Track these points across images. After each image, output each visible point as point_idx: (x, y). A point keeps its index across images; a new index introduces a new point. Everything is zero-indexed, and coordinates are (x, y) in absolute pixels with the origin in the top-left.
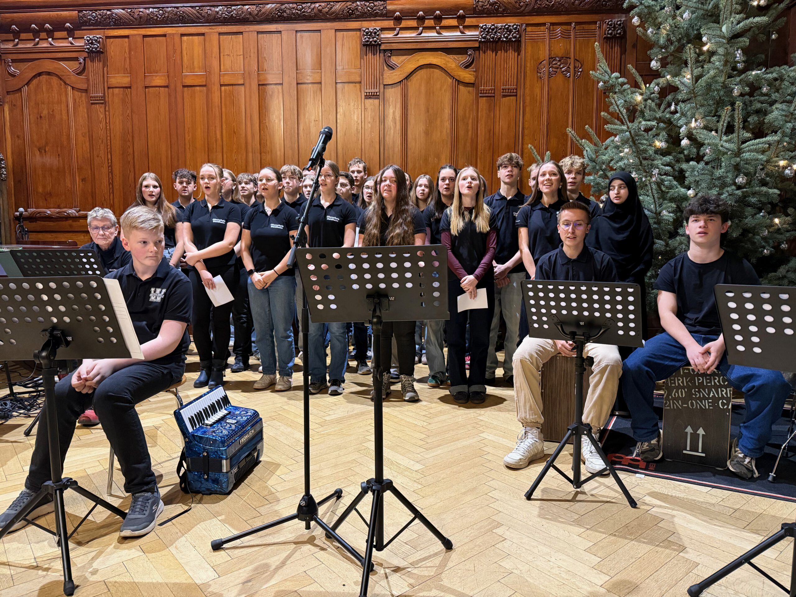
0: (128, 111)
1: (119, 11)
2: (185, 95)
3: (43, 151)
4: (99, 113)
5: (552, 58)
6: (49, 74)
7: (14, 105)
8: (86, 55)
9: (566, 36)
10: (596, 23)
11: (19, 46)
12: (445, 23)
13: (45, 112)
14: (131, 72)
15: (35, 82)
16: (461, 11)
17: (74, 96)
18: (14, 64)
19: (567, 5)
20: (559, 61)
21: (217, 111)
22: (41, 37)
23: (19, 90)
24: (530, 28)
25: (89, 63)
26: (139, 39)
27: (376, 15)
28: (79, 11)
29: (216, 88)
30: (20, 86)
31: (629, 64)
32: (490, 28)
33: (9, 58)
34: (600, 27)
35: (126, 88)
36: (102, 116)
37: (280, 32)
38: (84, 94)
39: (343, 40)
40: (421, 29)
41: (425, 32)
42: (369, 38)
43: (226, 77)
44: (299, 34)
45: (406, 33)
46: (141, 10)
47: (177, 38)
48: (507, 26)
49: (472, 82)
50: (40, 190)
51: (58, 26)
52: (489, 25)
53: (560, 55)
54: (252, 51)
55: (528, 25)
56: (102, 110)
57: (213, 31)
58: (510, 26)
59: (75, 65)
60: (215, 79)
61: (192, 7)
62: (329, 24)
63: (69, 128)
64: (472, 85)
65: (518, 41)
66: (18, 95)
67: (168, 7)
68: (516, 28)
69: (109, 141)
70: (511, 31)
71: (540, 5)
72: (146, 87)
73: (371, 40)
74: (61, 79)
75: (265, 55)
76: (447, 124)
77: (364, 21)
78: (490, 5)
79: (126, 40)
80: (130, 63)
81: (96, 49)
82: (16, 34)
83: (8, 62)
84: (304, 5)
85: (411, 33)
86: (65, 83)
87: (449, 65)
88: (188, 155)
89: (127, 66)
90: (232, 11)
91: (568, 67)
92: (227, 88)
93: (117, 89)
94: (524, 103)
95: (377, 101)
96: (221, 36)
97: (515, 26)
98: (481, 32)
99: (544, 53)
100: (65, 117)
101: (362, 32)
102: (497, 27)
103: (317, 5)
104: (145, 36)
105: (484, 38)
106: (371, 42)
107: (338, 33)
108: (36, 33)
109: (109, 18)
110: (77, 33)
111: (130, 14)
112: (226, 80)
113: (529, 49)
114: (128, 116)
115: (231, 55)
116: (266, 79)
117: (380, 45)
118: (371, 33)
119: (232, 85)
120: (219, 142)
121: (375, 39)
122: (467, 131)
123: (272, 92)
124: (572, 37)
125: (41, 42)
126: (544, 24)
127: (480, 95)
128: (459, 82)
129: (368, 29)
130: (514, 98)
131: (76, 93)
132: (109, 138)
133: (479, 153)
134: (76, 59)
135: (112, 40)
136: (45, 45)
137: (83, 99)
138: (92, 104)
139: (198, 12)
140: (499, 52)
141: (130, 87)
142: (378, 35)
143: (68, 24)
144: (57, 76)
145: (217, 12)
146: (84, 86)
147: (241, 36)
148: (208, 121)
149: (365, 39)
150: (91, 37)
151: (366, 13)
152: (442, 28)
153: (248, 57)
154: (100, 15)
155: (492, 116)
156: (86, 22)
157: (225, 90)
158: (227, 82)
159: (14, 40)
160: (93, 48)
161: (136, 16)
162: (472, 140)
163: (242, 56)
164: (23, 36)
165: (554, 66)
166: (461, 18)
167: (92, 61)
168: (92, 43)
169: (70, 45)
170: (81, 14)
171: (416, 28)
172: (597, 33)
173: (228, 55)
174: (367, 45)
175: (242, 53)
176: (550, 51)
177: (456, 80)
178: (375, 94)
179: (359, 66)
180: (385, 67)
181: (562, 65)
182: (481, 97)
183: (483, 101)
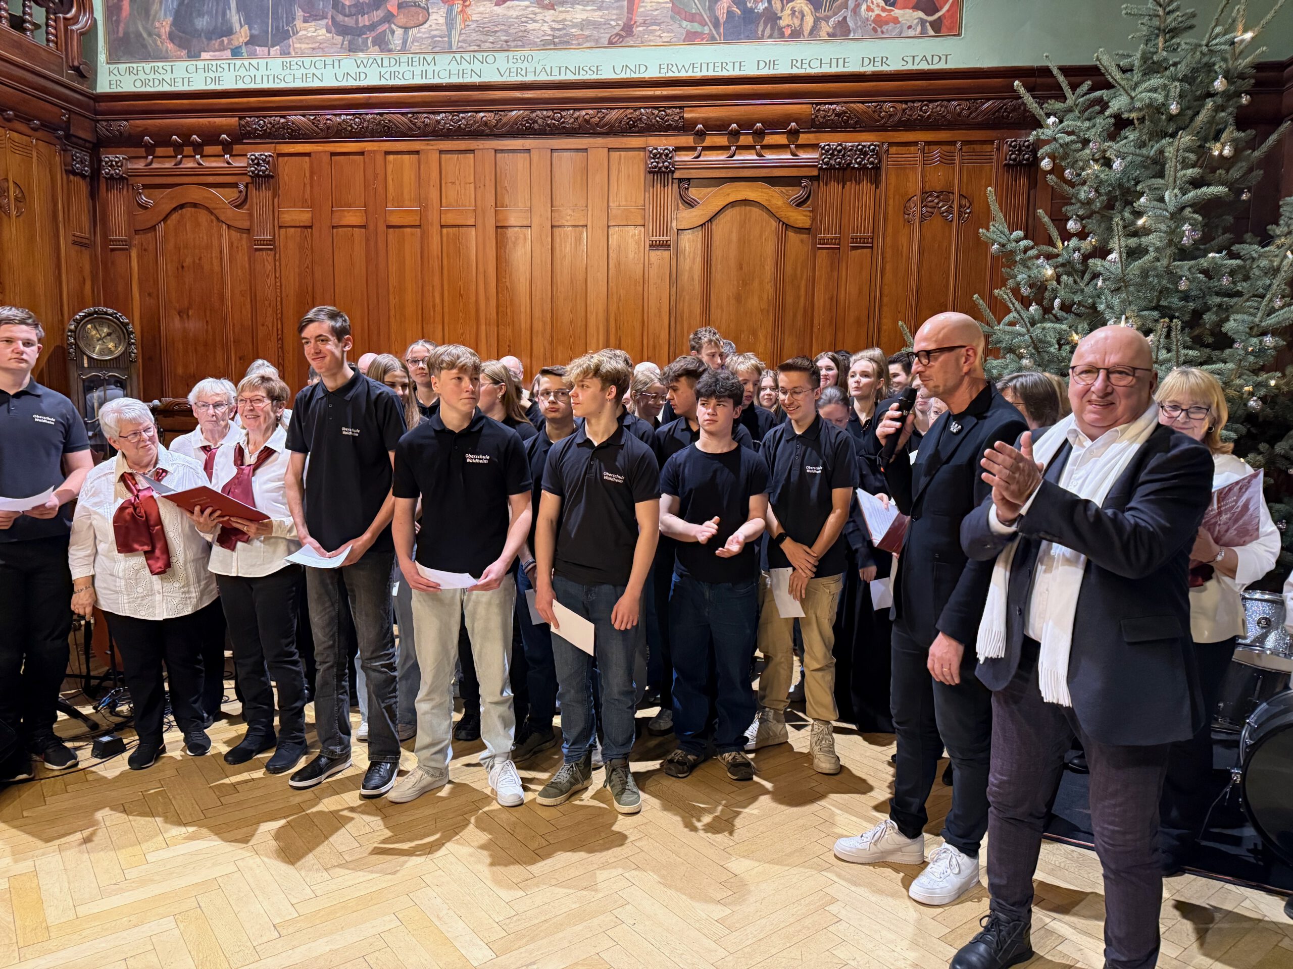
0: (307, 261)
1: (296, 118)
2: (390, 237)
3: (185, 316)
4: (266, 263)
5: (927, 193)
6: (195, 205)
7: (145, 250)
8: (248, 180)
9: (947, 160)
10: (992, 142)
11: (154, 166)
12: (769, 140)
13: (188, 261)
14: (311, 204)
15: (175, 217)
16: (793, 124)
17: (230, 239)
18: (146, 191)
19: (949, 117)
20: (937, 197)
21: (436, 264)
22: (185, 153)
23: (153, 228)
24: (895, 148)
25: (253, 192)
26: (326, 158)
27: (669, 128)
28: (241, 118)
29: (434, 230)
30: (154, 223)
31: (1040, 208)
32: (835, 149)
33: (140, 182)
34: (998, 149)
35: (306, 227)
36: (270, 268)
37: (528, 151)
38: (245, 236)
39: (619, 164)
40: (733, 148)
41: (740, 154)
42: (658, 163)
43: (449, 215)
44: (555, 154)
45: (709, 155)
46: (329, 117)
47: (380, 158)
48: (860, 147)
49: (807, 226)
50: (180, 371)
51: (211, 137)
52: (834, 145)
53: (938, 189)
54: (487, 178)
55: (891, 144)
56: (271, 259)
57: (431, 147)
58: (864, 146)
59: (232, 194)
60: (433, 216)
61: (402, 114)
62: (600, 141)
63: (223, 283)
64: (807, 230)
65: (877, 168)
66: (150, 235)
67: (367, 114)
68: (874, 149)
69: (279, 303)
70: (866, 154)
71: (911, 115)
72: (333, 227)
73: (660, 165)
74: (212, 213)
75: (506, 184)
76: (769, 288)
77: (651, 136)
78: (836, 115)
79: (307, 158)
80: (311, 191)
81: (264, 172)
82: (150, 150)
83: (138, 189)
84: (564, 113)
85: (718, 154)
86: (218, 219)
87: (774, 201)
88: (394, 325)
89: (308, 195)
90: (460, 120)
91: (951, 207)
92: (450, 230)
93: (293, 230)
94: (883, 258)
95: (666, 254)
96: (443, 156)
97: (872, 147)
98: (822, 154)
99: (914, 184)
100: (216, 268)
101: (648, 153)
102: (845, 148)
103: (584, 113)
104: (333, 154)
105: (827, 164)
106: (660, 168)
107: (612, 154)
108: (178, 148)
109: (284, 128)
110: (237, 148)
111: (313, 123)
112: (449, 219)
113: (893, 180)
114: (307, 267)
115: (457, 183)
116: (506, 219)
117: (673, 172)
118: (661, 154)
119: (458, 226)
120: (438, 308)
121: (666, 164)
122: (799, 298)
123: (516, 239)
124: (957, 161)
125: (184, 159)
126: (915, 143)
127: (819, 246)
128: (787, 226)
129: (656, 149)
130: (869, 250)
131: (233, 233)
132: (279, 299)
133: (815, 330)
134: (235, 185)
135: (286, 158)
136: (191, 165)
137: (244, 242)
138: (256, 250)
139: (411, 121)
140: (848, 183)
141: (311, 227)
142: (670, 158)
143: (224, 136)
144: (207, 209)
145: (438, 122)
146: (246, 224)
147: (472, 155)
148: (422, 278)
149: (652, 163)
150: (257, 154)
151: (653, 125)
152: (764, 147)
153: (482, 186)
154: (271, 123)
155: (836, 277)
156: (249, 133)
157: (448, 234)
158: (451, 222)
159: (146, 158)
160: (259, 171)
161: (321, 126)
162: (805, 311)
163: (472, 185)
164: (160, 151)
165: (930, 204)
166: (794, 134)
167: (258, 188)
168: (258, 164)
169: (226, 165)
170: (243, 122)
171: (726, 148)
172: (995, 157)
173: (453, 183)
174: (654, 173)
175: (472, 180)
176: (924, 181)
177: (784, 223)
178: (664, 243)
179: (642, 202)
180: (681, 205)
181: (941, 204)
182: (820, 248)
183: (822, 254)
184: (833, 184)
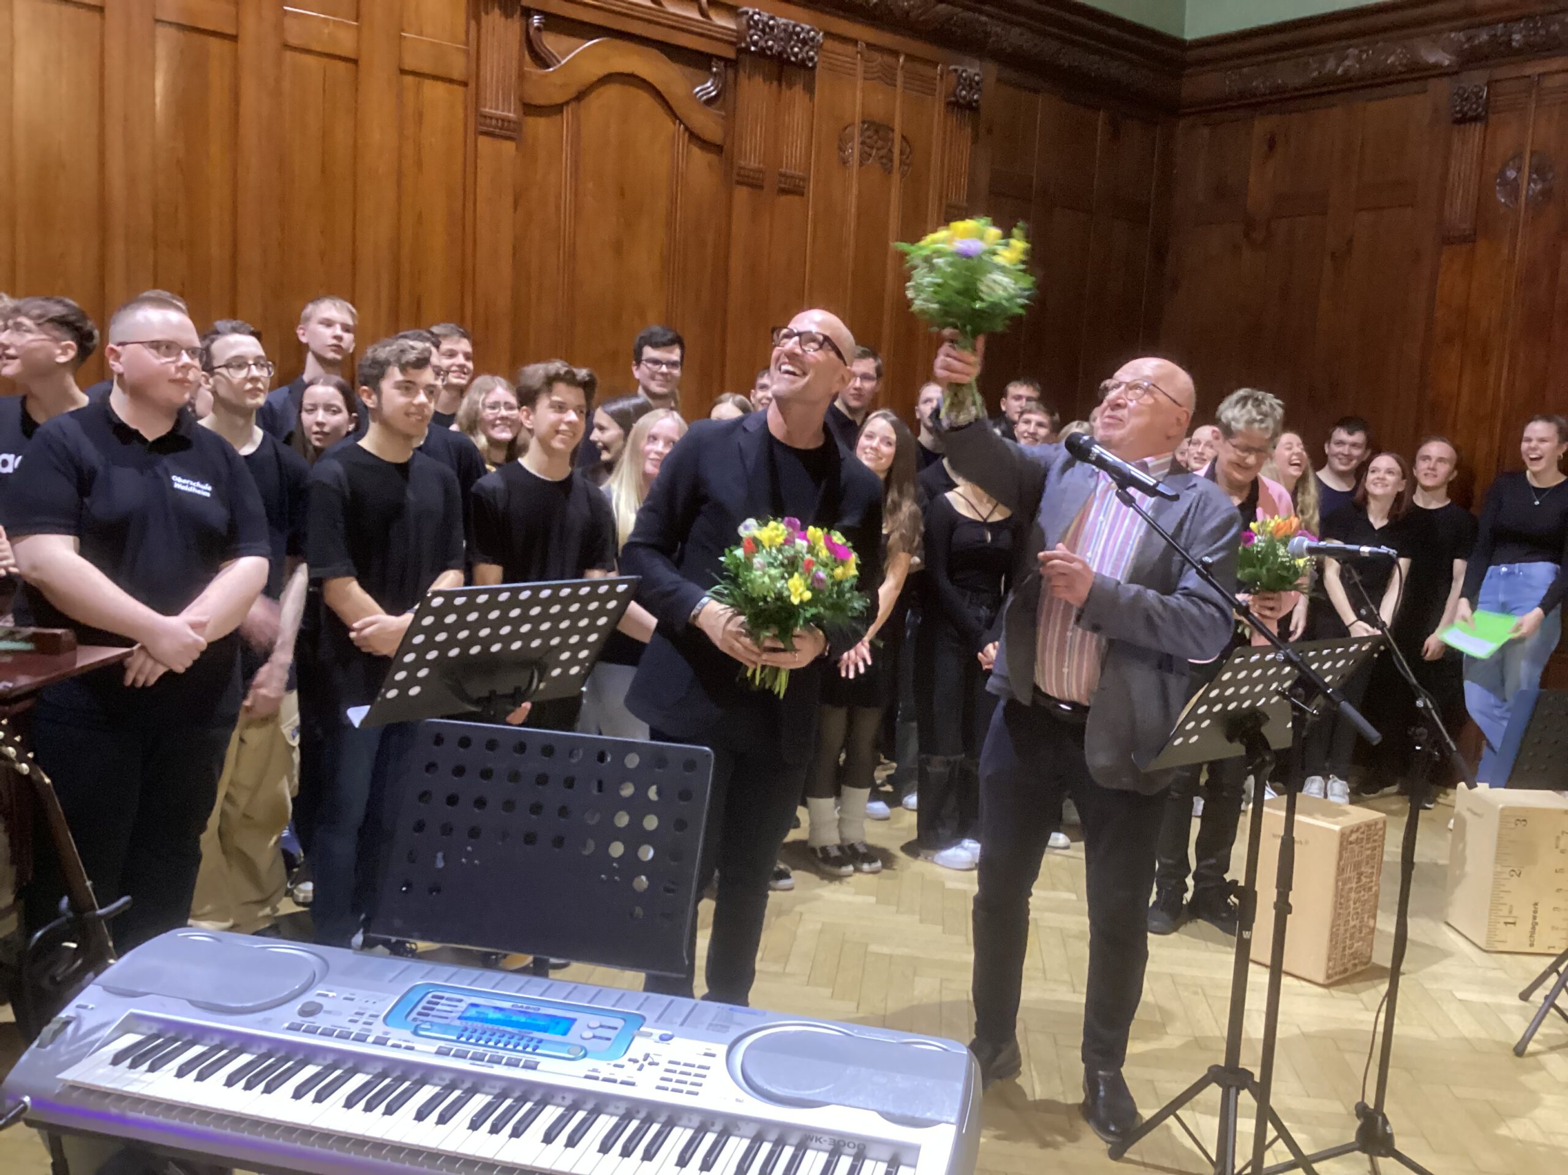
5: (866, 123)
9: (888, 78)
10: (936, 65)
20: (876, 131)
24: (831, 42)
32: (767, 23)
34: (942, 77)
48: (798, 29)
49: (717, 140)
52: (765, 16)
53: (878, 120)
55: (827, 35)
58: (803, 29)
64: (717, 148)
65: (813, 69)
68: (814, 38)
87: (673, 88)
91: (890, 150)
95: (508, 146)
97: (812, 34)
98: (750, 27)
99: (854, 106)
102: (777, 26)
113: (826, 90)
124: (899, 84)
126: (855, 42)
130: (800, 199)
165: (868, 141)
172: (937, 88)
176: (863, 105)
177: (687, 129)
178: (506, 124)
179: (463, 37)
180: (527, 57)
181: (880, 143)
182: (739, 183)
183: (742, 194)
184: (758, 80)
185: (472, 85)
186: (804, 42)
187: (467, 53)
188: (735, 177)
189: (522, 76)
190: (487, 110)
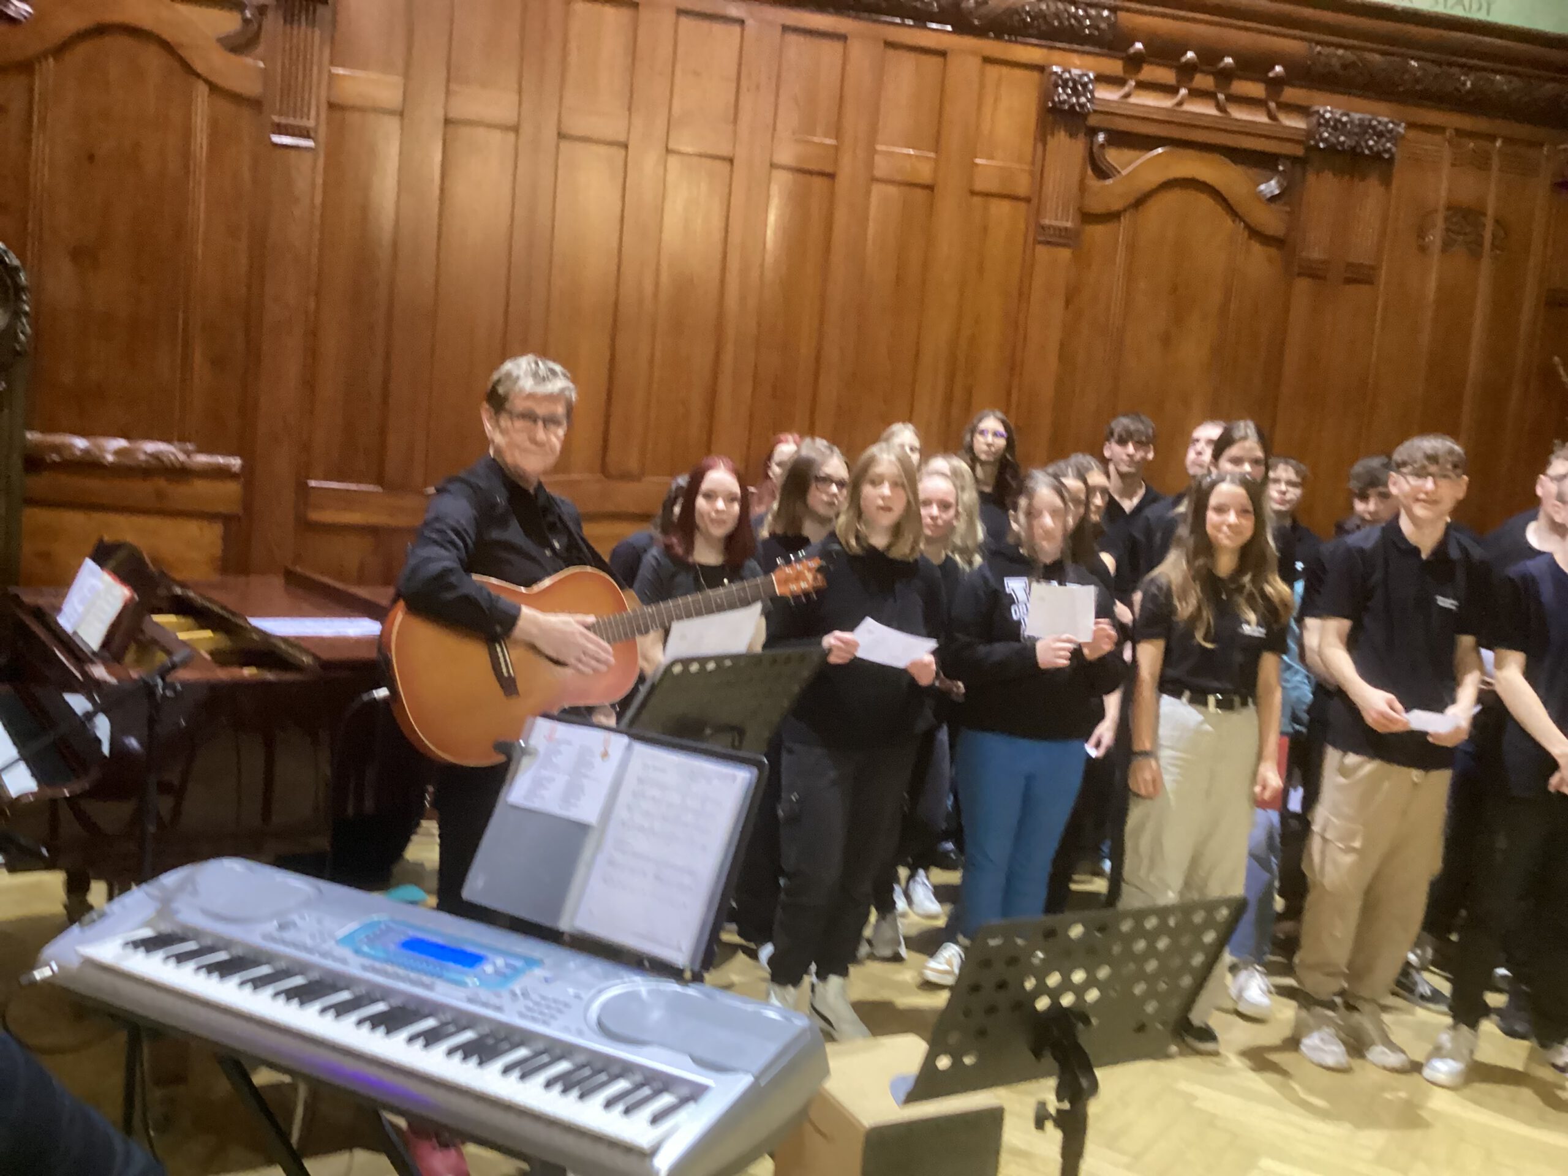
2: (564, 158)
3: (87, 263)
4: (295, 174)
5: (1452, 209)
6: (135, 33)
7: (3, 110)
9: (1481, 164)
10: (1542, 145)
12: (1238, 87)
13: (106, 148)
14: (407, 71)
16: (1278, 68)
17: (213, 108)
19: (1493, 97)
20: (1464, 217)
23: (27, 66)
24: (1413, 132)
25: (276, 26)
27: (1089, 40)
30: (30, 56)
32: (1339, 120)
35: (388, 113)
36: (302, 184)
37: (842, 37)
38: (247, 112)
39: (999, 87)
40: (1183, 91)
41: (1192, 102)
42: (1069, 95)
44: (891, 53)
45: (1145, 97)
47: (556, 3)
48: (1374, 123)
49: (1280, 236)
52: (1337, 113)
53: (1467, 204)
54: (764, 74)
55: (1409, 125)
56: (306, 167)
57: (663, 1)
58: (1379, 122)
59: (227, 23)
62: (969, 41)
64: (1278, 242)
66: (17, 80)
68: (1392, 130)
69: (315, 260)
71: (1443, 86)
72: (448, 122)
73: (1074, 100)
74: (174, 56)
77: (1059, 48)
78: (1342, 66)
80: (406, 45)
85: (1158, 98)
86: (185, 68)
87: (1233, 187)
89: (397, 51)
91: (1480, 235)
93: (357, 114)
95: (1064, 252)
96: (683, 19)
97: (1390, 126)
98: (1320, 125)
99: (1438, 194)
100: (175, 170)
101: (1052, 77)
102: (1352, 122)
105: (1325, 141)
106: (1072, 105)
107: (988, 68)
115: (706, 75)
117: (1087, 115)
118: (1075, 82)
121: (1084, 99)
124: (1494, 168)
126: (1442, 130)
127: (1298, 270)
128: (1255, 233)
129: (1068, 71)
130: (1369, 287)
131: (226, 107)
132: (316, 251)
134: (235, 5)
137: (244, 125)
141: (399, 115)
142: (1090, 91)
144: (165, 45)
147: (739, 28)
149: (1058, 95)
151: (1065, 31)
152: (1230, 98)
163: (733, 84)
165: (1453, 227)
166: (1276, 85)
171: (1172, 90)
172: (1543, 169)
173: (697, 73)
174: (1057, 111)
175: (734, 74)
176: (1450, 190)
177: (1247, 226)
178: (1063, 234)
179: (1030, 158)
180: (1090, 172)
181: (1468, 229)
182: (1300, 275)
183: (1302, 285)
184: (1328, 175)
185: (1035, 201)
186: (1380, 135)
187: (1032, 174)
188: (1296, 269)
189: (1082, 187)
190: (1046, 222)
